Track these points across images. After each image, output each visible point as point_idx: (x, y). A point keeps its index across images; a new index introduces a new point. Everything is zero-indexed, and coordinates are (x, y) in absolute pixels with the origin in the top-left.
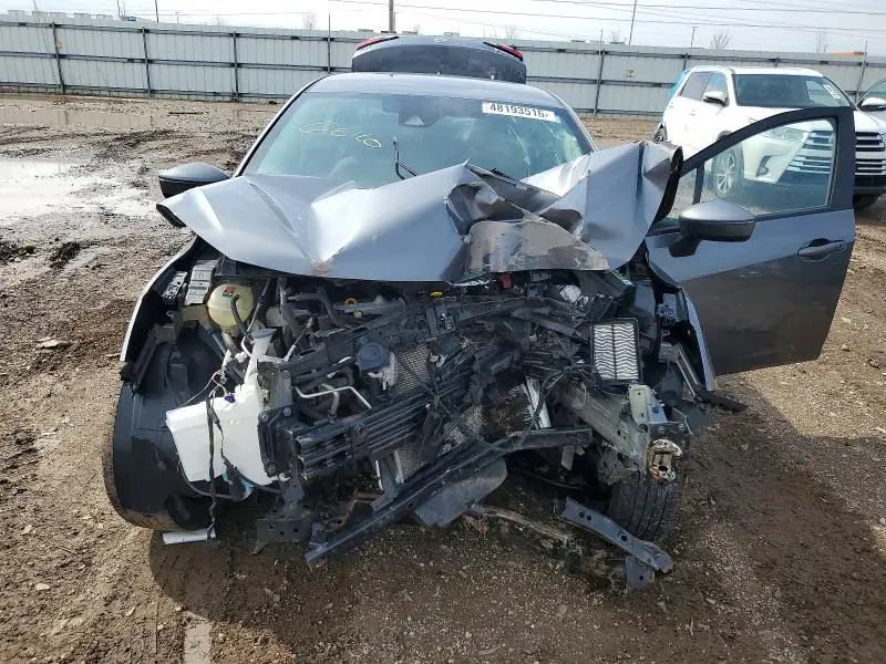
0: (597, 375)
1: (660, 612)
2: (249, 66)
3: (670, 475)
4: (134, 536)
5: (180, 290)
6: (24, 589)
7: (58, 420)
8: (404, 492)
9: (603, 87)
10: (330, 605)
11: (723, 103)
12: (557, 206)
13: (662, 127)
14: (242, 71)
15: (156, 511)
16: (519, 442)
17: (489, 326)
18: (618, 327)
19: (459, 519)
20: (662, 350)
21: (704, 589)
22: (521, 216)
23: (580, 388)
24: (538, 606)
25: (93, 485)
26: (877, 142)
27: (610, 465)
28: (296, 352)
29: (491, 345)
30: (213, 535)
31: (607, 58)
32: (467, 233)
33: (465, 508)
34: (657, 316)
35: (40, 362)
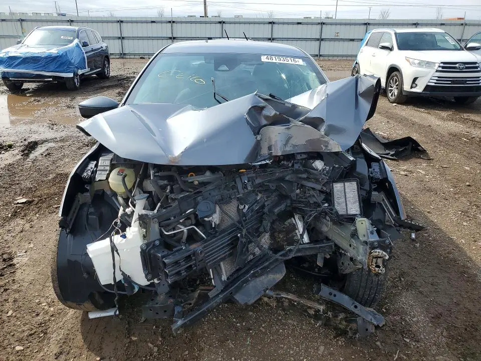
0: (337, 212)
1: (377, 348)
2: (129, 38)
3: (382, 270)
4: (72, 314)
5: (93, 172)
6: (9, 350)
7: (27, 246)
8: (227, 285)
9: (323, 43)
10: (187, 352)
11: (391, 49)
12: (309, 115)
13: (357, 63)
14: (125, 41)
15: (84, 302)
16: (292, 252)
17: (272, 186)
18: (347, 184)
19: (260, 299)
20: (372, 196)
21: (402, 333)
22: (289, 122)
23: (326, 219)
24: (307, 347)
25: (47, 284)
26: (477, 67)
27: (346, 264)
28: (161, 207)
29: (274, 197)
30: (118, 313)
31: (324, 26)
32: (258, 134)
33: (263, 293)
34: (369, 176)
35: (16, 212)
